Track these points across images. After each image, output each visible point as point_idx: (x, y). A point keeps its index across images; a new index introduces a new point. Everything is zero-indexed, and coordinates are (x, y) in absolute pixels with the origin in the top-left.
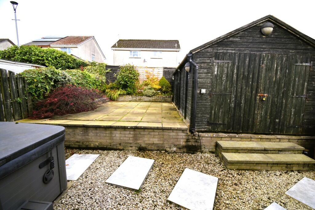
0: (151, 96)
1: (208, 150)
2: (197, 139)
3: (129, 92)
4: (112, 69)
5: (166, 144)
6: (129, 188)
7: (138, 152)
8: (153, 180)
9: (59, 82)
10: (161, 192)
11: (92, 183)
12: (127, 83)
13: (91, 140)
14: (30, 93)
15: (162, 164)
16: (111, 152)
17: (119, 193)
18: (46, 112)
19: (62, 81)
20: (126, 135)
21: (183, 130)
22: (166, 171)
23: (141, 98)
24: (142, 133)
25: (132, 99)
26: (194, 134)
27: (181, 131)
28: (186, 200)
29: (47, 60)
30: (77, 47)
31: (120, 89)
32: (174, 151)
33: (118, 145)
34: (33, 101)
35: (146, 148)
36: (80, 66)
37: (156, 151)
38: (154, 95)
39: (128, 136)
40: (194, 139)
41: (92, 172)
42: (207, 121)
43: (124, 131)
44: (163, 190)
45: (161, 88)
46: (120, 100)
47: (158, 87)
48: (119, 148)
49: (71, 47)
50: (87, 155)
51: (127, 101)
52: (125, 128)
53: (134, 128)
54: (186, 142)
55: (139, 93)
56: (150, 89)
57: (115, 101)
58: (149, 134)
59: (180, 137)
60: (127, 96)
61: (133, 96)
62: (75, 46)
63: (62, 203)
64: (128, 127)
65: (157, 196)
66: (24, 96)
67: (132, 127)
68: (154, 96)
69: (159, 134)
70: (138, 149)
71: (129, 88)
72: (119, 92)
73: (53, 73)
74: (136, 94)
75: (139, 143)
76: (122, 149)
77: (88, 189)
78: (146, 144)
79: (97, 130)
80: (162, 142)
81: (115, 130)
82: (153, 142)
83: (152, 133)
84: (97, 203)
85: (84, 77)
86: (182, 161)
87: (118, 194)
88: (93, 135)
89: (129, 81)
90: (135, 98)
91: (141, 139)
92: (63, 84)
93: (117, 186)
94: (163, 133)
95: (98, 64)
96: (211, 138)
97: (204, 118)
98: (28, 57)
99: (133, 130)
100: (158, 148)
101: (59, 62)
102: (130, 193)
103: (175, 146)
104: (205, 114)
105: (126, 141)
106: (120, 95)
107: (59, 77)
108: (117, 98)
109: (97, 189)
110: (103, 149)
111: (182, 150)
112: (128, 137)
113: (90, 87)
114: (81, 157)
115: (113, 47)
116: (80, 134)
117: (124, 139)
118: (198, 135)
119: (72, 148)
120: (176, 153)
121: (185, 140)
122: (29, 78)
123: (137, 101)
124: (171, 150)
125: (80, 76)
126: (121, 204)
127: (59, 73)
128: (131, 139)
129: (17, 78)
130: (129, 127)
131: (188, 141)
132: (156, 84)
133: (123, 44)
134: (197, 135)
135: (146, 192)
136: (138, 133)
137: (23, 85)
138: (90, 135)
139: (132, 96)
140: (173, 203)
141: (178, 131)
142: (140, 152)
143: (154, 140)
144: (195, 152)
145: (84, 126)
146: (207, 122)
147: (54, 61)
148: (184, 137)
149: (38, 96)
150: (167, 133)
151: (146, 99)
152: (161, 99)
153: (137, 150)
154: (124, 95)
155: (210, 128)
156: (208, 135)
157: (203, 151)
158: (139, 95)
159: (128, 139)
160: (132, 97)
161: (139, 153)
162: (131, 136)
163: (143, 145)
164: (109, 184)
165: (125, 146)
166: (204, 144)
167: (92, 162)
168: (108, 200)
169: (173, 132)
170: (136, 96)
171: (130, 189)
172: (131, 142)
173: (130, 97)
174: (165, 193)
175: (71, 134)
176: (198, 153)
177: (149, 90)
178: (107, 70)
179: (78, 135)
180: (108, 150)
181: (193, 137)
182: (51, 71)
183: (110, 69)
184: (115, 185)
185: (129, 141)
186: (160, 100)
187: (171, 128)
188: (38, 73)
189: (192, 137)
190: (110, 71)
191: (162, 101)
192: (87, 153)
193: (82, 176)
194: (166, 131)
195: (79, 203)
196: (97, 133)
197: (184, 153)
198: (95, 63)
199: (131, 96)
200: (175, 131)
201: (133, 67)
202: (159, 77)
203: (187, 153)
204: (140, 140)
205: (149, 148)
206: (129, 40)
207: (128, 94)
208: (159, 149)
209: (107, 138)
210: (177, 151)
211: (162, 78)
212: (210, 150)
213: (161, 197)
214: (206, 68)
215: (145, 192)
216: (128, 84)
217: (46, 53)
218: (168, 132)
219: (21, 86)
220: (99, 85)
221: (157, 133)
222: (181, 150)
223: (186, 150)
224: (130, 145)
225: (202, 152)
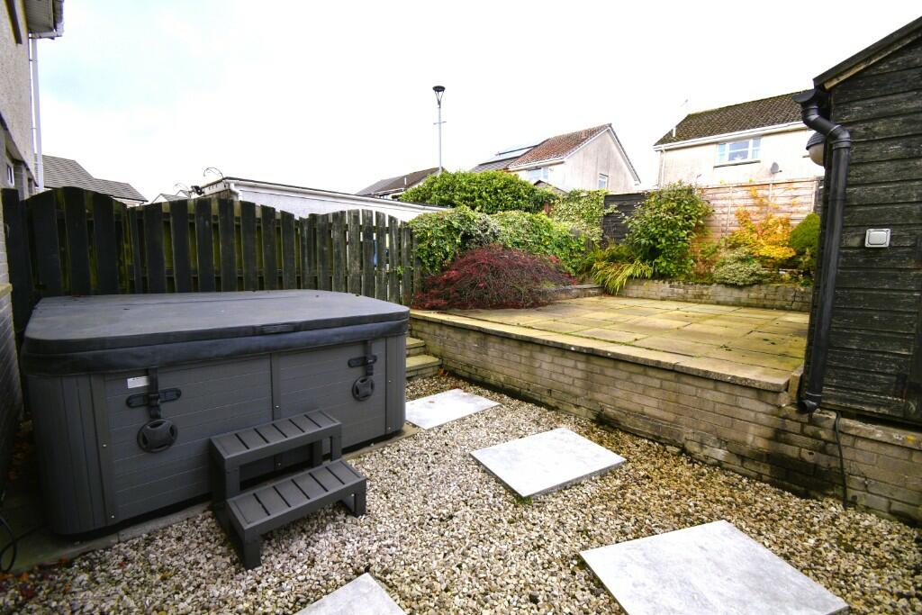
0: (745, 286)
1: (884, 501)
2: (826, 442)
3: (661, 271)
4: (620, 203)
5: (686, 425)
6: (507, 485)
7: (594, 425)
8: (582, 498)
9: (473, 238)
10: (578, 532)
11: (446, 445)
12: (655, 240)
13: (491, 366)
14: (419, 258)
15: (643, 477)
16: (526, 406)
17: (481, 483)
18: (438, 296)
19: (479, 236)
20: (566, 371)
21: (760, 392)
22: (640, 498)
23: (705, 292)
24: (610, 372)
25: (673, 292)
26: (810, 417)
27: (749, 393)
28: (634, 585)
29: (480, 197)
30: (562, 163)
31: (638, 261)
32: (719, 461)
33: (545, 393)
34: (422, 275)
35: (617, 422)
36: (542, 204)
37: (649, 440)
38: (759, 281)
39: (569, 375)
40: (812, 437)
41: (462, 429)
42: (897, 376)
43: (562, 357)
44: (590, 531)
45: (793, 257)
46: (630, 295)
47: (780, 253)
48: (547, 401)
49: (551, 165)
50: (478, 397)
51: (655, 297)
52: (562, 349)
53: (585, 351)
54: (769, 439)
55: (700, 276)
56: (743, 260)
57: (613, 295)
58: (627, 379)
59: (743, 414)
60: (656, 281)
61: (676, 283)
62: (558, 160)
63: (381, 453)
64: (571, 346)
65: (562, 533)
66: (409, 263)
67: (580, 347)
68: (756, 287)
69: (661, 388)
70: (594, 418)
71: (664, 257)
72: (629, 272)
73: (465, 219)
74: (688, 277)
75: (597, 402)
76: (553, 405)
77: (433, 452)
78: (620, 409)
79: (503, 344)
80: (671, 417)
81: (541, 351)
82: (640, 410)
83: (641, 380)
84: (430, 479)
85: (535, 228)
86: (730, 499)
87: (478, 484)
88: (495, 354)
89: (663, 236)
90: (681, 291)
91: (604, 389)
92: (481, 243)
93: (486, 471)
94: (678, 385)
95: (585, 194)
96: (905, 455)
97: (881, 359)
98: (450, 196)
99: (583, 358)
100: (656, 431)
101: (501, 201)
102: (502, 496)
103: (723, 442)
104: (886, 339)
105: (566, 387)
106: (630, 277)
107: (473, 228)
108: (621, 287)
109: (447, 457)
110: (514, 394)
111: (753, 467)
112: (570, 377)
113: (545, 253)
114: (464, 396)
115: (663, 141)
116: (473, 349)
117: (560, 380)
118: (835, 425)
119: (459, 377)
120: (722, 469)
121: (769, 432)
122: (419, 230)
123: (687, 302)
124: (706, 452)
125: (523, 226)
126: (469, 504)
127: (475, 218)
128: (578, 383)
129: (400, 230)
130: (573, 349)
131: (778, 435)
132: (775, 244)
133: (697, 127)
134: (829, 425)
135: (540, 512)
136: (597, 369)
137: (409, 242)
138: (490, 353)
139: (670, 282)
140: (589, 568)
141: (737, 391)
142: (597, 427)
143: (647, 402)
144: (812, 493)
145: (480, 331)
146: (895, 378)
147: (491, 199)
148: (762, 417)
149: (432, 267)
150: (693, 390)
151: (722, 294)
152: (790, 298)
153: (593, 421)
154: (643, 278)
155: (913, 407)
156: (891, 437)
157: (855, 497)
158: (699, 281)
159: (571, 383)
160: (671, 287)
161: (595, 429)
162: (579, 374)
163: (610, 411)
164: (474, 459)
165: (561, 401)
166: (864, 468)
167: (475, 411)
168: (452, 485)
169: (716, 389)
170: (684, 283)
171: (507, 487)
172: (578, 391)
173: (664, 287)
174: (587, 539)
175: (459, 345)
176: (831, 501)
177: (739, 265)
178: (607, 207)
179: (470, 350)
180: (523, 401)
181: (810, 429)
182: (461, 216)
183: (615, 206)
184: (484, 465)
185: (572, 389)
186: (784, 303)
187: (707, 372)
188: (438, 219)
189: (802, 427)
190: (616, 212)
191: (794, 306)
192: (480, 394)
193: (440, 427)
194: (690, 381)
195: (405, 465)
196: (503, 352)
197: (759, 478)
198: (579, 194)
199: (667, 283)
200: (727, 389)
201: (690, 191)
202: (793, 216)
203: (772, 485)
204: (600, 392)
205: (628, 422)
206: (721, 109)
207: (659, 276)
208: (659, 438)
209: (522, 368)
210: (730, 466)
211: (809, 218)
212: (896, 507)
213: (568, 540)
214: (897, 137)
215: (537, 509)
216: (659, 244)
217: (480, 182)
218: (697, 387)
219: (405, 245)
220: (579, 251)
221: (657, 383)
222: (746, 464)
223: (771, 472)
224: (573, 400)
225: (849, 503)
